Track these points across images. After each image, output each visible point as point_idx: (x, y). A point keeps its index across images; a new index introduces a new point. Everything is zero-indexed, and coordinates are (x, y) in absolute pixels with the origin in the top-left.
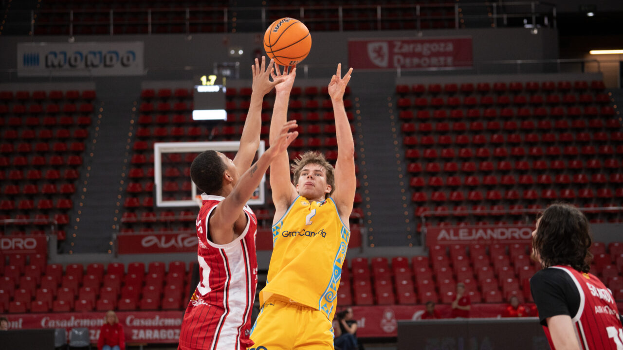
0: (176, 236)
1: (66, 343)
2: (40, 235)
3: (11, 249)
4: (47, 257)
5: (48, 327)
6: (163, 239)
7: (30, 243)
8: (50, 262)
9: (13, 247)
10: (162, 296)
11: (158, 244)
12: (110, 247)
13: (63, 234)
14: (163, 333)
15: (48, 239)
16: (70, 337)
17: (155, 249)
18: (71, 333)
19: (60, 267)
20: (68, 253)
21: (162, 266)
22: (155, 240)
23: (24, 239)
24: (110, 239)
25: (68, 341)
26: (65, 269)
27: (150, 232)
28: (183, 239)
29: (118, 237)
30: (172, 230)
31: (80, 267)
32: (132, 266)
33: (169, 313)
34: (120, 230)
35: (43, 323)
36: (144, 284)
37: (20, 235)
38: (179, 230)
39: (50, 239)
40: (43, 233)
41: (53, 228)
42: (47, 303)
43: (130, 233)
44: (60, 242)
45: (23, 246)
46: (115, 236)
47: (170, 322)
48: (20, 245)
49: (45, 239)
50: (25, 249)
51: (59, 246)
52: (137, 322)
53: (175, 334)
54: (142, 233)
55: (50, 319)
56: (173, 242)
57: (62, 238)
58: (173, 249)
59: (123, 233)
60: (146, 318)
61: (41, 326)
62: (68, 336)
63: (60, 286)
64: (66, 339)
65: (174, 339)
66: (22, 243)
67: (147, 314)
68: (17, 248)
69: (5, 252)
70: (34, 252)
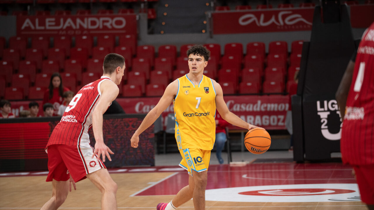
0: (276, 13)
1: (162, 129)
2: (128, 14)
3: (98, 29)
4: (137, 38)
5: (143, 112)
6: (262, 17)
7: (119, 23)
8: (140, 43)
9: (101, 27)
10: (263, 79)
11: (257, 22)
12: (204, 27)
13: (153, 13)
14: (266, 119)
15: (137, 17)
16: (166, 123)
17: (253, 28)
18: (166, 118)
19: (151, 49)
20: (160, 33)
21: (262, 46)
22: (254, 18)
23: (112, 18)
24: (204, 17)
25: (165, 128)
26: (157, 50)
27: (247, 10)
28: (284, 17)
29: (213, 15)
30: (271, 7)
31: (173, 48)
32: (228, 47)
33: (272, 97)
34: (215, 9)
35: (137, 108)
36: (243, 66)
37: (108, 14)
38: (279, 7)
39: (140, 18)
40: (132, 12)
41: (142, 6)
42: (140, 87)
43: (226, 11)
44: (150, 21)
45: (111, 25)
46: (209, 14)
47: (272, 107)
48: (108, 25)
49: (134, 17)
50: (113, 29)
51: (149, 26)
52: (236, 107)
53: (279, 120)
54: (238, 11)
55: (145, 104)
56: (273, 20)
57: (152, 17)
58: (273, 28)
59: (217, 11)
60: (247, 103)
61: (135, 112)
62: (164, 122)
63: (152, 68)
64: (162, 125)
65: (277, 126)
66: (110, 23)
67: (247, 98)
68: (105, 28)
69: (92, 32)
70: (124, 32)
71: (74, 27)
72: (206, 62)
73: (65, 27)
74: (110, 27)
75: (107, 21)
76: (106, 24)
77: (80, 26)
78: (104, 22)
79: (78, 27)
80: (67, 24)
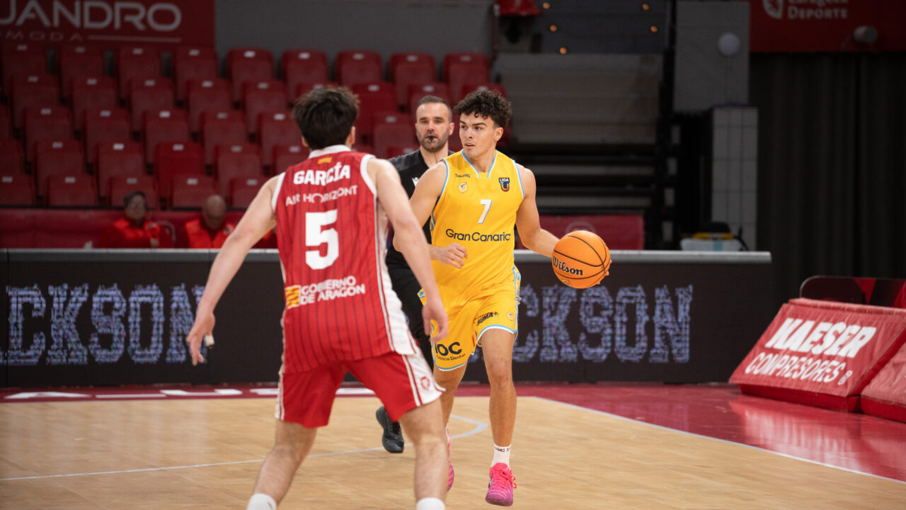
3: (110, 30)
9: (118, 25)
23: (148, 4)
45: (144, 21)
48: (136, 20)
50: (149, 31)
66: (142, 16)
68: (128, 28)
69: (92, 37)
70: (177, 40)
71: (46, 22)
72: (500, 130)
73: (20, 22)
74: (140, 27)
75: (135, 12)
76: (128, 18)
77: (62, 18)
78: (124, 12)
79: (56, 22)
80: (26, 14)
